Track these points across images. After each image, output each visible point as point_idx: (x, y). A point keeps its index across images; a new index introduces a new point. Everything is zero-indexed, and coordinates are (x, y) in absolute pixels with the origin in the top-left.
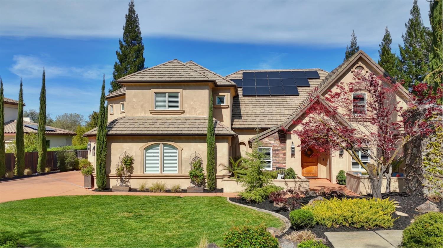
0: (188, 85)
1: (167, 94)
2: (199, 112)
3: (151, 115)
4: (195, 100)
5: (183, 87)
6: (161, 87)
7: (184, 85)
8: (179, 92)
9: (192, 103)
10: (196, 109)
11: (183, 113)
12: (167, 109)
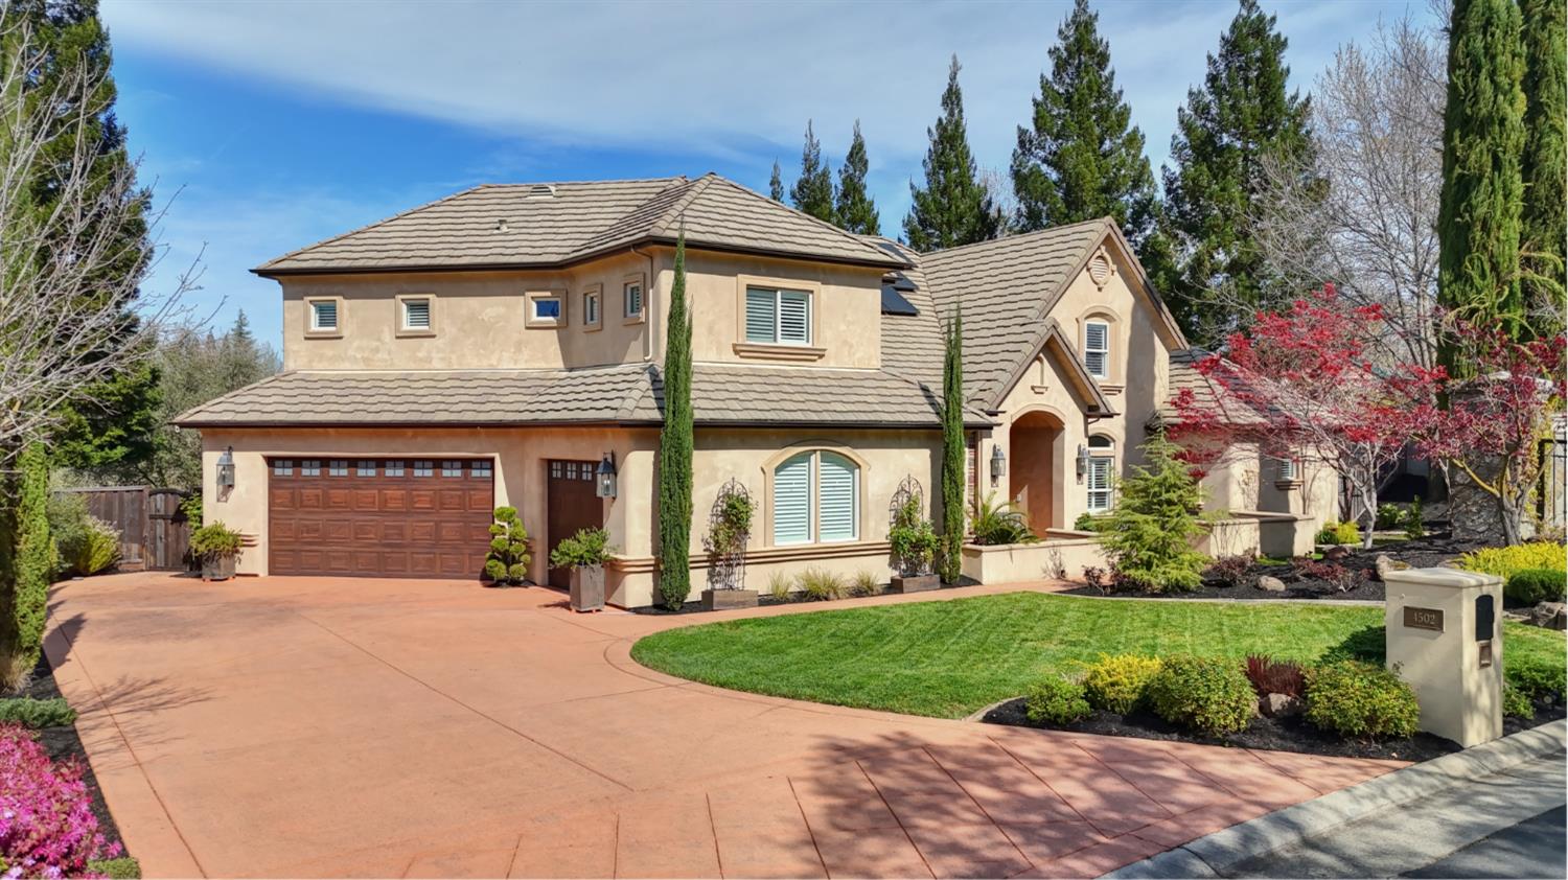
0: (833, 271)
1: (779, 293)
2: (858, 355)
3: (737, 359)
4: (849, 318)
5: (821, 276)
6: (763, 270)
7: (824, 270)
8: (812, 292)
9: (843, 327)
10: (851, 346)
11: (821, 356)
12: (781, 342)
